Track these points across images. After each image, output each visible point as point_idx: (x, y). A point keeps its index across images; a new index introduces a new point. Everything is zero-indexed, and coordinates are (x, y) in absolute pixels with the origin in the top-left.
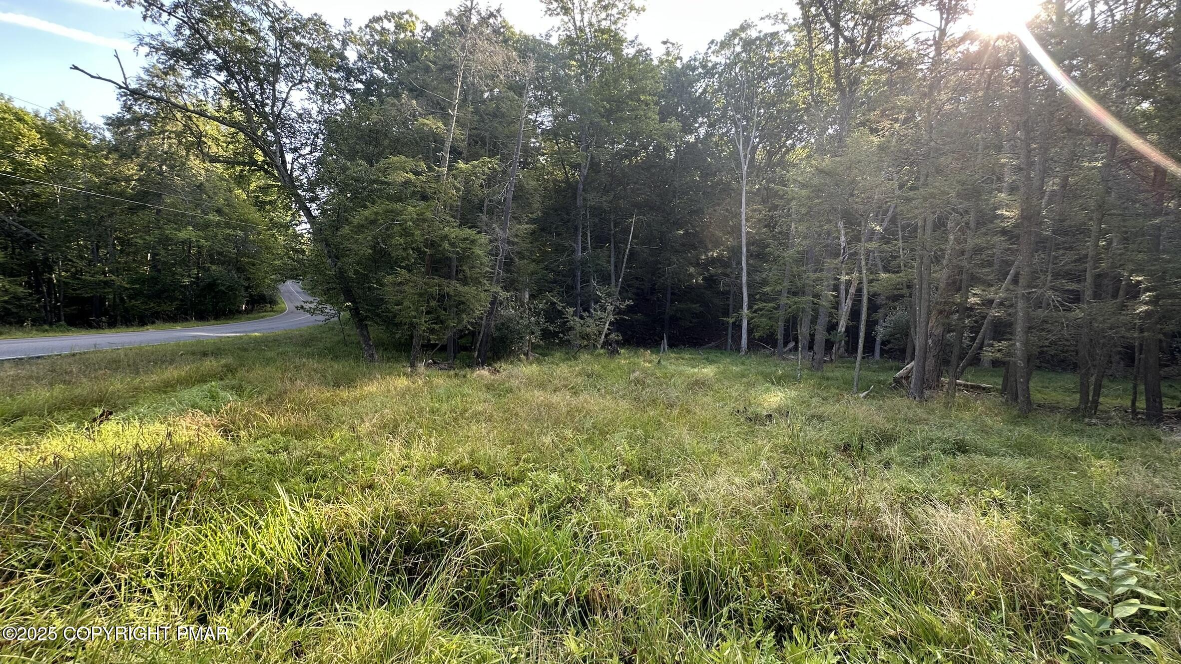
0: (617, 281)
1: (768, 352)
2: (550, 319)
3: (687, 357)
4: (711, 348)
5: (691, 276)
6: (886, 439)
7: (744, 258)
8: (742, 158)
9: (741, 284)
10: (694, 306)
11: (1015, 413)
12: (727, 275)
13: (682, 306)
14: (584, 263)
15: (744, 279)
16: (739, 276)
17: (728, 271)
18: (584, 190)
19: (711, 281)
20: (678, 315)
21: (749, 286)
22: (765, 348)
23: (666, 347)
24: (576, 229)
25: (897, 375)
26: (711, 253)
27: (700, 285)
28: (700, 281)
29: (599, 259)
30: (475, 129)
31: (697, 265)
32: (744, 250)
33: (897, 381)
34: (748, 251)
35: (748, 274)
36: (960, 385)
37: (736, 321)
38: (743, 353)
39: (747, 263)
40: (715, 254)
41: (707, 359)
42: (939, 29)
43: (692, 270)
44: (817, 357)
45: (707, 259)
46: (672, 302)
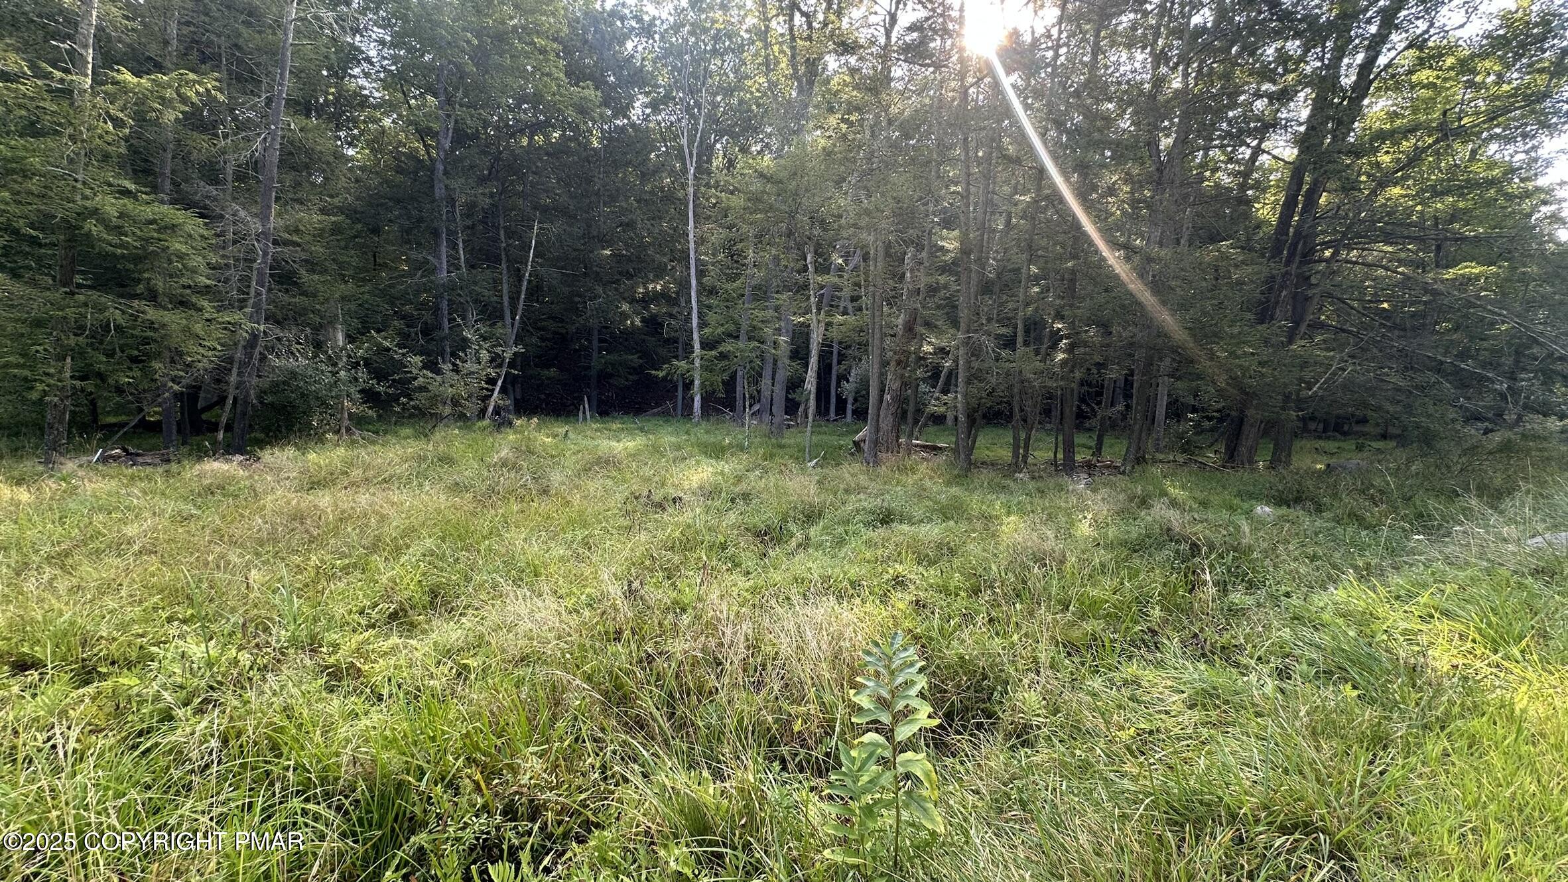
0: (513, 319)
1: (723, 416)
2: (379, 375)
3: (614, 427)
4: (654, 415)
5: (624, 316)
6: (811, 516)
7: (693, 294)
8: (687, 156)
9: (691, 328)
10: (630, 357)
11: (956, 472)
12: (671, 316)
13: (613, 357)
14: (451, 287)
15: (695, 321)
16: (688, 318)
17: (675, 310)
18: (446, 173)
19: (653, 324)
20: (609, 370)
22: (721, 412)
23: (587, 414)
24: (436, 234)
25: (857, 438)
26: (651, 286)
27: (638, 328)
28: (638, 323)
29: (475, 283)
30: (188, 24)
31: (632, 301)
32: (694, 283)
33: (857, 447)
34: (698, 284)
35: (700, 314)
36: (917, 446)
37: (668, 374)
38: (696, 419)
39: (698, 301)
40: (658, 287)
42: (889, 13)
43: (625, 307)
44: (776, 420)
45: (646, 293)
46: (600, 350)
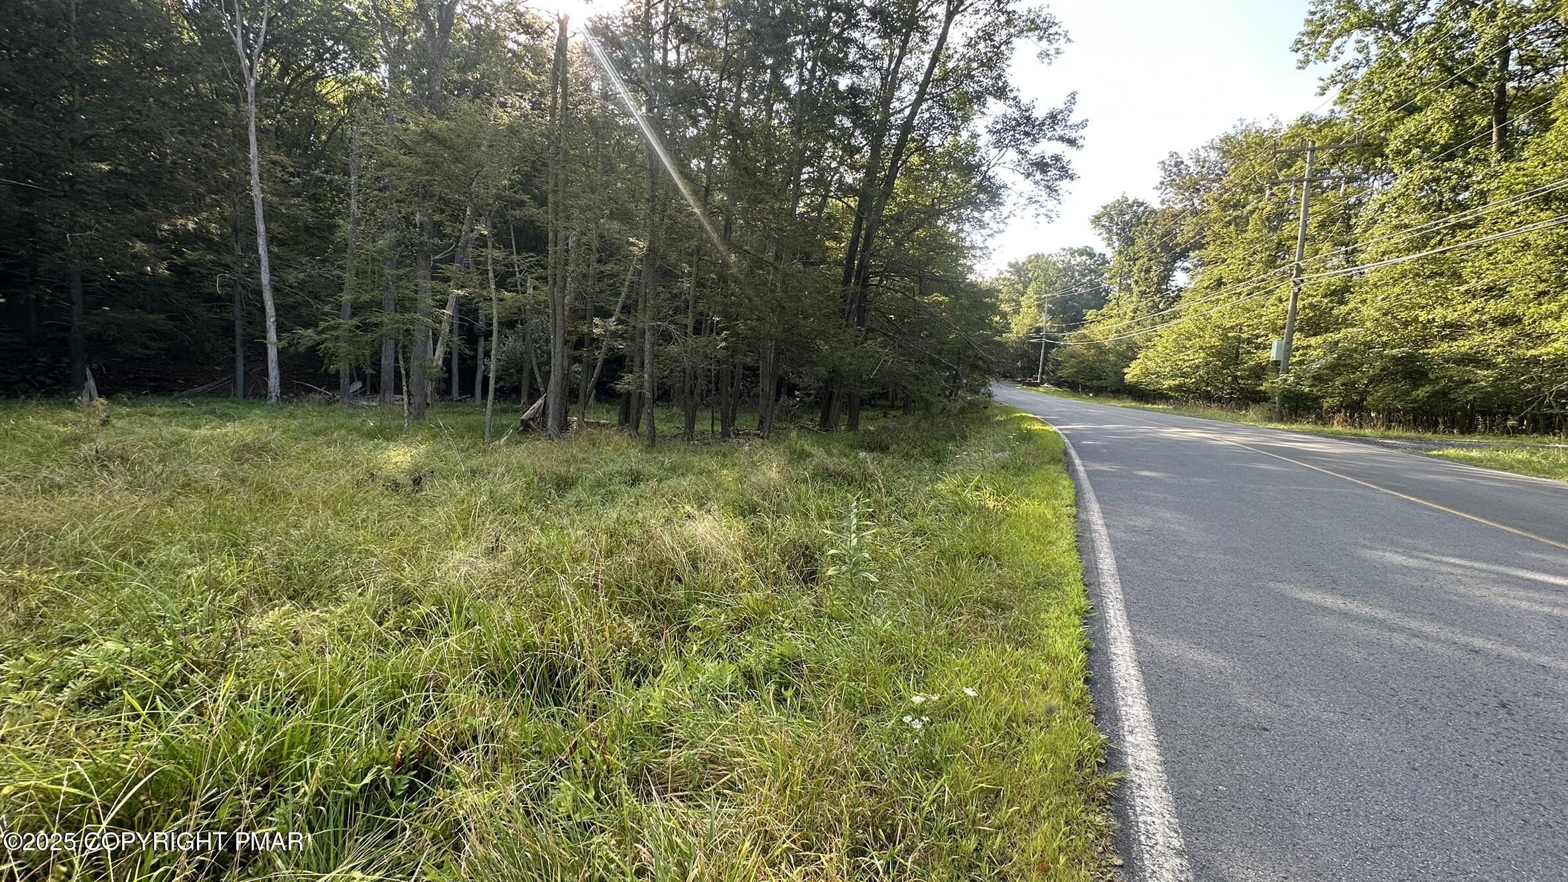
1: (318, 397)
3: (160, 411)
5: (140, 259)
7: (261, 242)
9: (260, 285)
12: (226, 267)
15: (265, 277)
16: (254, 270)
19: (189, 274)
20: (114, 332)
21: (276, 290)
22: (311, 390)
23: (95, 393)
25: (524, 416)
26: (181, 222)
27: (164, 277)
28: (163, 270)
31: (152, 239)
32: (261, 227)
33: (526, 425)
34: (268, 231)
35: (273, 270)
36: (585, 423)
38: (273, 400)
39: (270, 252)
40: (191, 226)
41: (213, 412)
43: (139, 246)
44: (416, 400)
45: (173, 232)
